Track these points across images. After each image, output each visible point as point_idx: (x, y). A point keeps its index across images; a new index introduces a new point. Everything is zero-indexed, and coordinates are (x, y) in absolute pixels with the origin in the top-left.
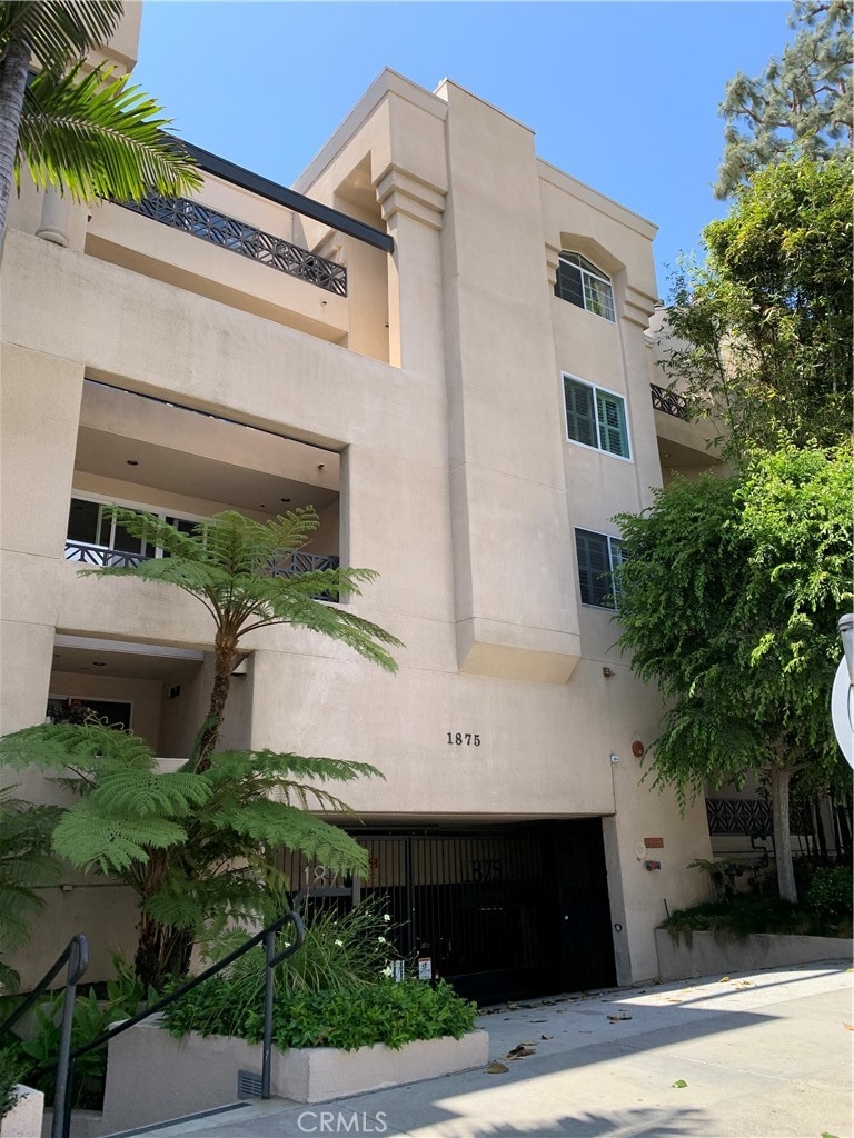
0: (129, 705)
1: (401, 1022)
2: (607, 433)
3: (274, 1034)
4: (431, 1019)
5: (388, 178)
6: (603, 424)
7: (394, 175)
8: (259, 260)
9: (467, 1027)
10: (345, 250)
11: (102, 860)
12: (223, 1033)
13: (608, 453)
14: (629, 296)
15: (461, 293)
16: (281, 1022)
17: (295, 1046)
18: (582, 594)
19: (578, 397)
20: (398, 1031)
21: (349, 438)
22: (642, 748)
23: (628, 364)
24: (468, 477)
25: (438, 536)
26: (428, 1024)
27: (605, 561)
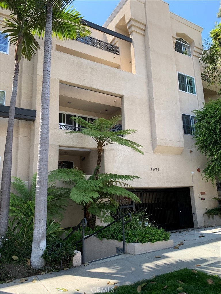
0: (73, 162)
1: (154, 237)
2: (189, 88)
3: (125, 240)
4: (160, 237)
5: (130, 22)
6: (188, 85)
7: (132, 21)
8: (97, 47)
9: (168, 238)
10: (119, 43)
11: (83, 202)
12: (112, 239)
13: (190, 93)
14: (195, 49)
15: (151, 53)
16: (126, 237)
17: (131, 242)
18: (184, 131)
19: (181, 78)
20: (153, 239)
21: (123, 94)
22: (200, 170)
23: (195, 68)
24: (154, 103)
25: (147, 118)
26: (160, 238)
27: (189, 122)
